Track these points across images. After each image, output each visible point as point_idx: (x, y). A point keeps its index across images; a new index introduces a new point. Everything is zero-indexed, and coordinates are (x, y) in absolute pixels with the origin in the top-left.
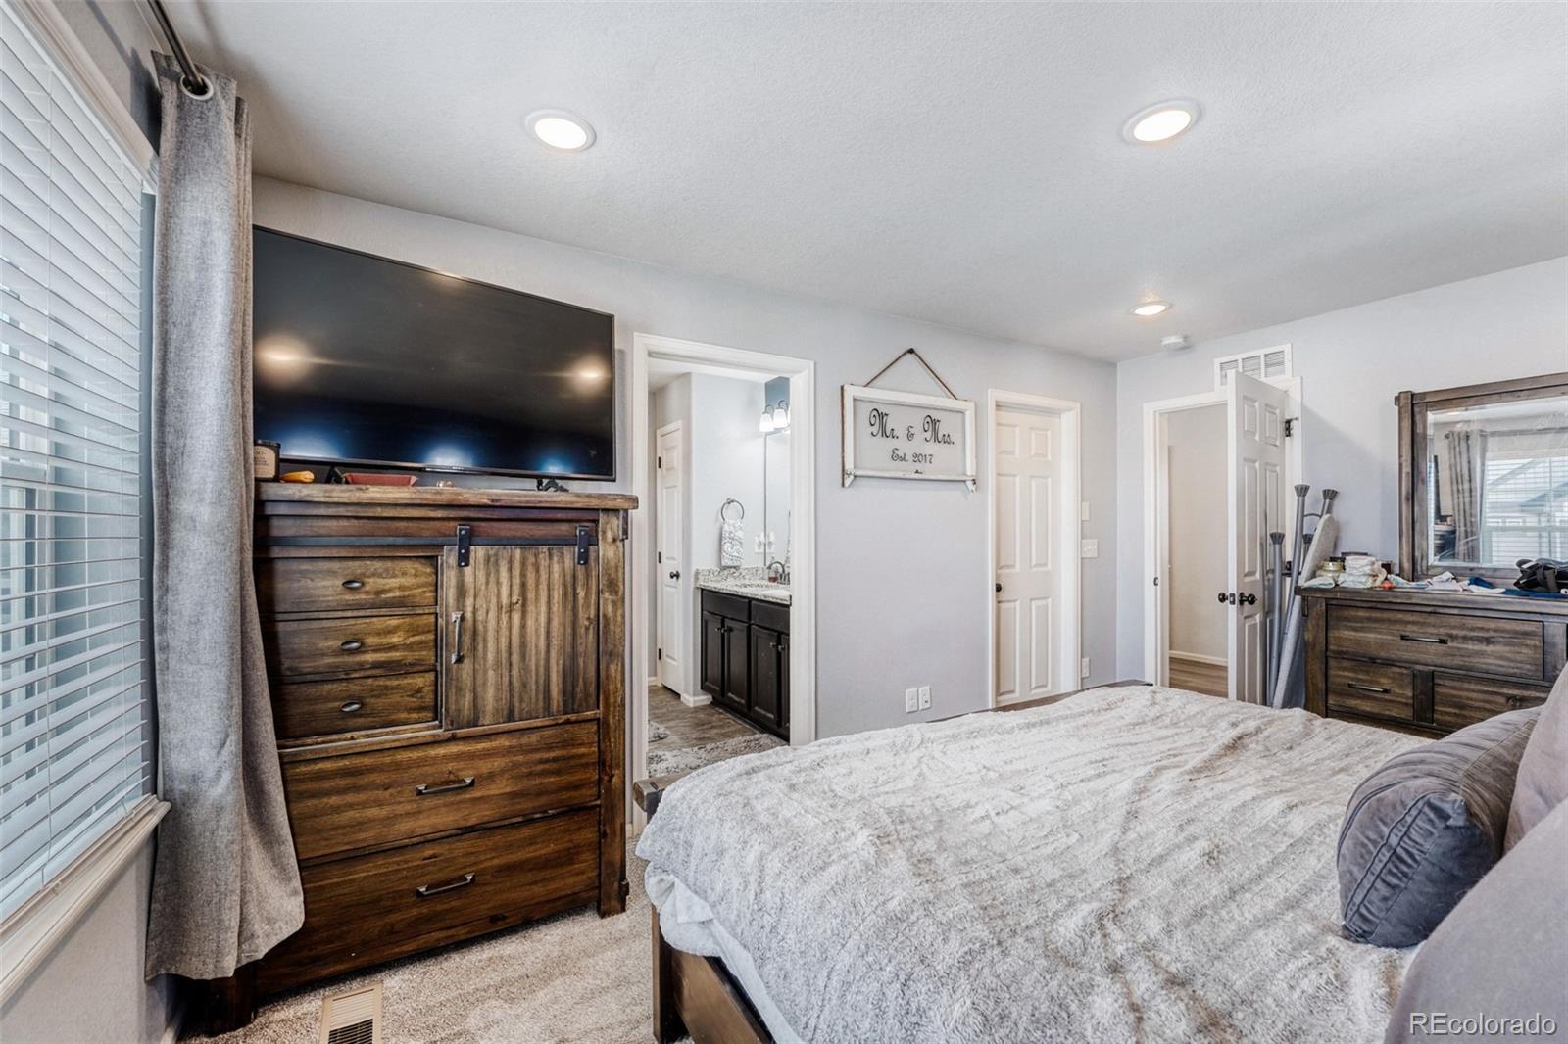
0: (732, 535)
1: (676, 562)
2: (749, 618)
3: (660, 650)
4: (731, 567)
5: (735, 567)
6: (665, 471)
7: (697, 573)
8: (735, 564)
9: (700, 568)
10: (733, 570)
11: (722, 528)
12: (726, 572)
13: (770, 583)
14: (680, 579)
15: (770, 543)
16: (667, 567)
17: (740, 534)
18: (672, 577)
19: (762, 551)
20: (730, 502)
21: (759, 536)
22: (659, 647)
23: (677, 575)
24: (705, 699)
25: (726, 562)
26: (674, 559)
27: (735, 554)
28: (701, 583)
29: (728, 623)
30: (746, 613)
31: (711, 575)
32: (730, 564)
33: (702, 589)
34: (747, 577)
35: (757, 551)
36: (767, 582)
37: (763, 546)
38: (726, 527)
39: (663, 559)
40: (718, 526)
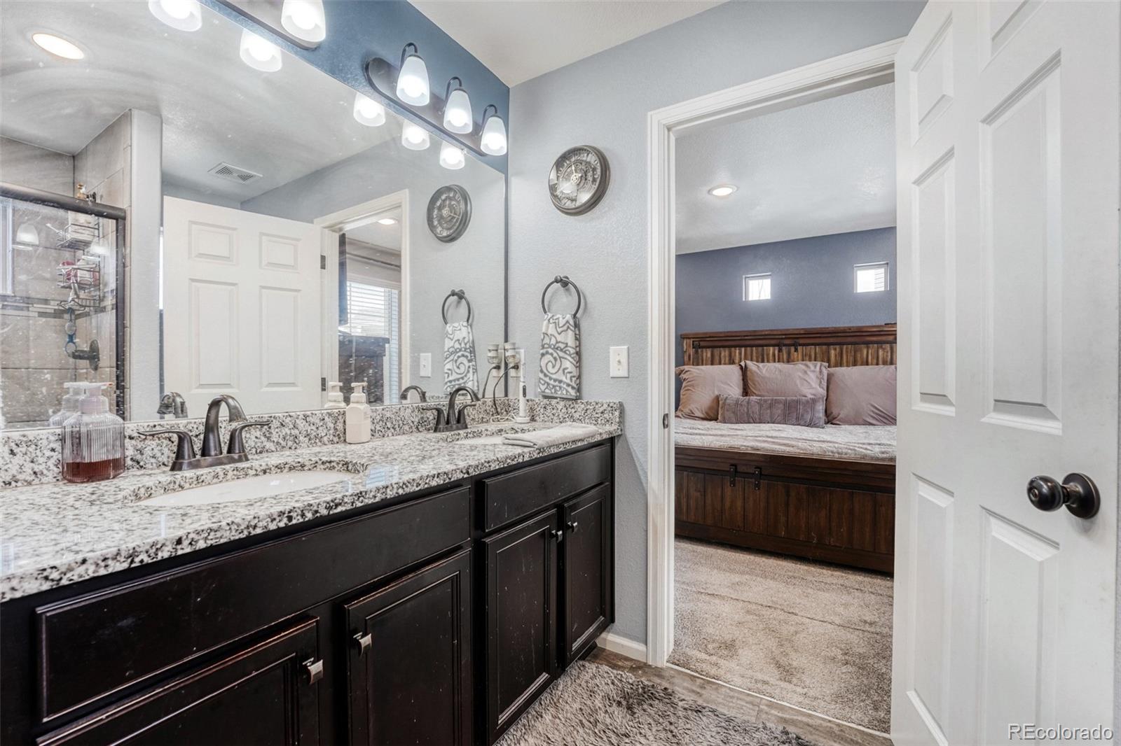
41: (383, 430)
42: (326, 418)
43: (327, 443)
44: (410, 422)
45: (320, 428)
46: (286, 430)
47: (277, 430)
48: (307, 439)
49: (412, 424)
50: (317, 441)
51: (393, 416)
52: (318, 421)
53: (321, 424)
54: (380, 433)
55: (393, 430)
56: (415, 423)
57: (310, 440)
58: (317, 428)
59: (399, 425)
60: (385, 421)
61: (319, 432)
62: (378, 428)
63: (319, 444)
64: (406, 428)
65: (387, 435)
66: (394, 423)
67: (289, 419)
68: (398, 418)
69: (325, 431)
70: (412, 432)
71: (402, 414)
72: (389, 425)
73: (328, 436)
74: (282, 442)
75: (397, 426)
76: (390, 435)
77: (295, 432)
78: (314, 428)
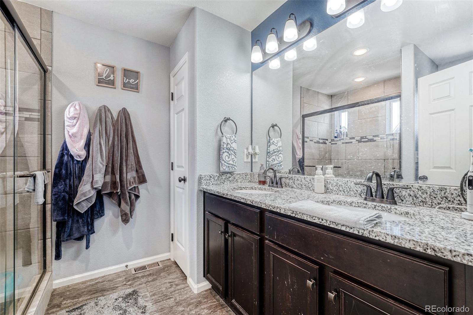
0: (229, 146)
1: (183, 169)
2: (262, 230)
3: (172, 234)
4: (227, 173)
5: (230, 173)
6: (176, 103)
7: (200, 178)
8: (231, 170)
9: (203, 174)
10: (229, 175)
11: (220, 141)
12: (224, 177)
13: (260, 186)
14: (187, 183)
15: (256, 154)
16: (178, 173)
17: (234, 145)
18: (180, 181)
19: (249, 160)
20: (226, 120)
21: (247, 149)
22: (172, 232)
23: (184, 180)
24: (206, 285)
25: (224, 168)
26: (182, 167)
27: (231, 162)
28: (204, 187)
29: (231, 228)
30: (257, 223)
31: (212, 180)
32: (227, 170)
33: (204, 192)
34: (239, 181)
35: (246, 160)
36: (257, 185)
37: (250, 156)
38: (224, 140)
39: (175, 167)
40: (218, 138)
41: (337, 191)
42: (312, 180)
43: (312, 190)
44: (355, 190)
45: (309, 184)
46: (299, 182)
47: (296, 181)
48: (305, 187)
49: (356, 191)
50: (308, 188)
51: (342, 184)
52: (308, 181)
53: (310, 182)
54: (336, 192)
55: (343, 192)
56: (359, 192)
57: (306, 187)
58: (308, 183)
59: (347, 190)
60: (338, 186)
61: (309, 185)
62: (334, 189)
63: (309, 190)
64: (352, 193)
65: (339, 194)
66: (344, 188)
67: (300, 178)
68: (346, 186)
69: (311, 185)
70: (356, 196)
71: (349, 184)
72: (341, 189)
73: (312, 187)
74: (297, 186)
75: (346, 191)
76: (342, 194)
77: (301, 183)
78: (307, 183)
